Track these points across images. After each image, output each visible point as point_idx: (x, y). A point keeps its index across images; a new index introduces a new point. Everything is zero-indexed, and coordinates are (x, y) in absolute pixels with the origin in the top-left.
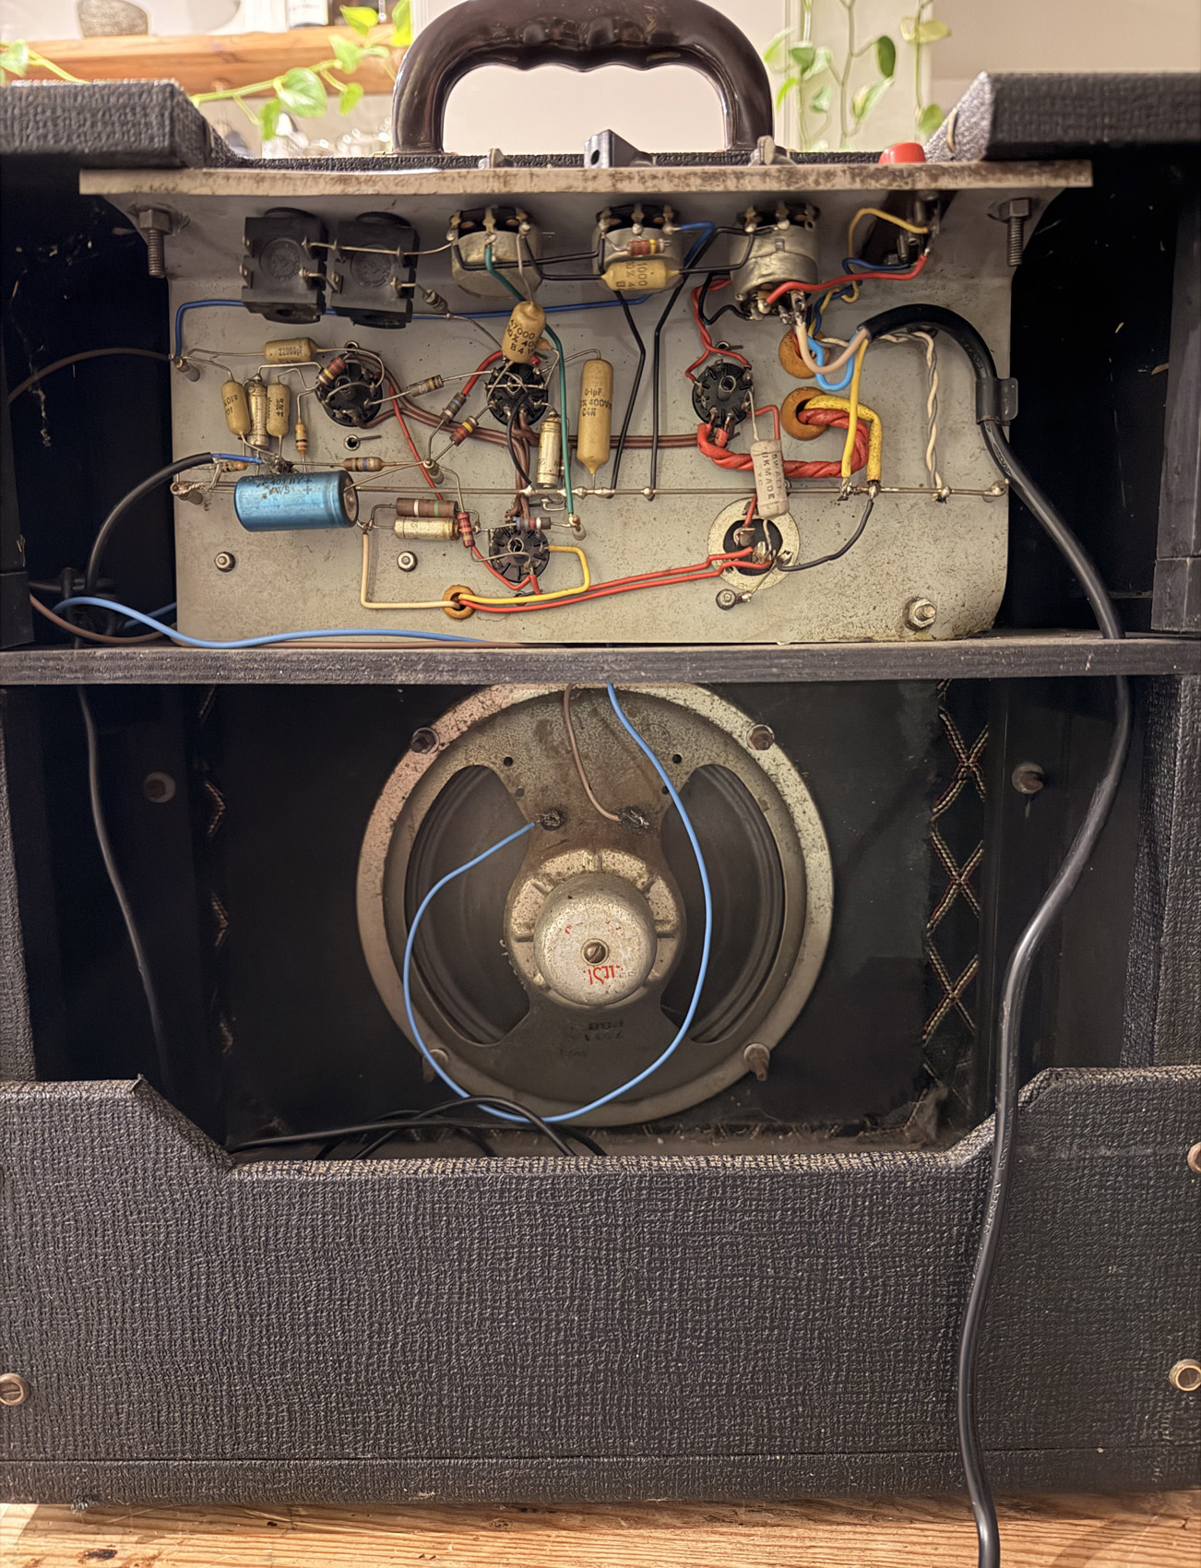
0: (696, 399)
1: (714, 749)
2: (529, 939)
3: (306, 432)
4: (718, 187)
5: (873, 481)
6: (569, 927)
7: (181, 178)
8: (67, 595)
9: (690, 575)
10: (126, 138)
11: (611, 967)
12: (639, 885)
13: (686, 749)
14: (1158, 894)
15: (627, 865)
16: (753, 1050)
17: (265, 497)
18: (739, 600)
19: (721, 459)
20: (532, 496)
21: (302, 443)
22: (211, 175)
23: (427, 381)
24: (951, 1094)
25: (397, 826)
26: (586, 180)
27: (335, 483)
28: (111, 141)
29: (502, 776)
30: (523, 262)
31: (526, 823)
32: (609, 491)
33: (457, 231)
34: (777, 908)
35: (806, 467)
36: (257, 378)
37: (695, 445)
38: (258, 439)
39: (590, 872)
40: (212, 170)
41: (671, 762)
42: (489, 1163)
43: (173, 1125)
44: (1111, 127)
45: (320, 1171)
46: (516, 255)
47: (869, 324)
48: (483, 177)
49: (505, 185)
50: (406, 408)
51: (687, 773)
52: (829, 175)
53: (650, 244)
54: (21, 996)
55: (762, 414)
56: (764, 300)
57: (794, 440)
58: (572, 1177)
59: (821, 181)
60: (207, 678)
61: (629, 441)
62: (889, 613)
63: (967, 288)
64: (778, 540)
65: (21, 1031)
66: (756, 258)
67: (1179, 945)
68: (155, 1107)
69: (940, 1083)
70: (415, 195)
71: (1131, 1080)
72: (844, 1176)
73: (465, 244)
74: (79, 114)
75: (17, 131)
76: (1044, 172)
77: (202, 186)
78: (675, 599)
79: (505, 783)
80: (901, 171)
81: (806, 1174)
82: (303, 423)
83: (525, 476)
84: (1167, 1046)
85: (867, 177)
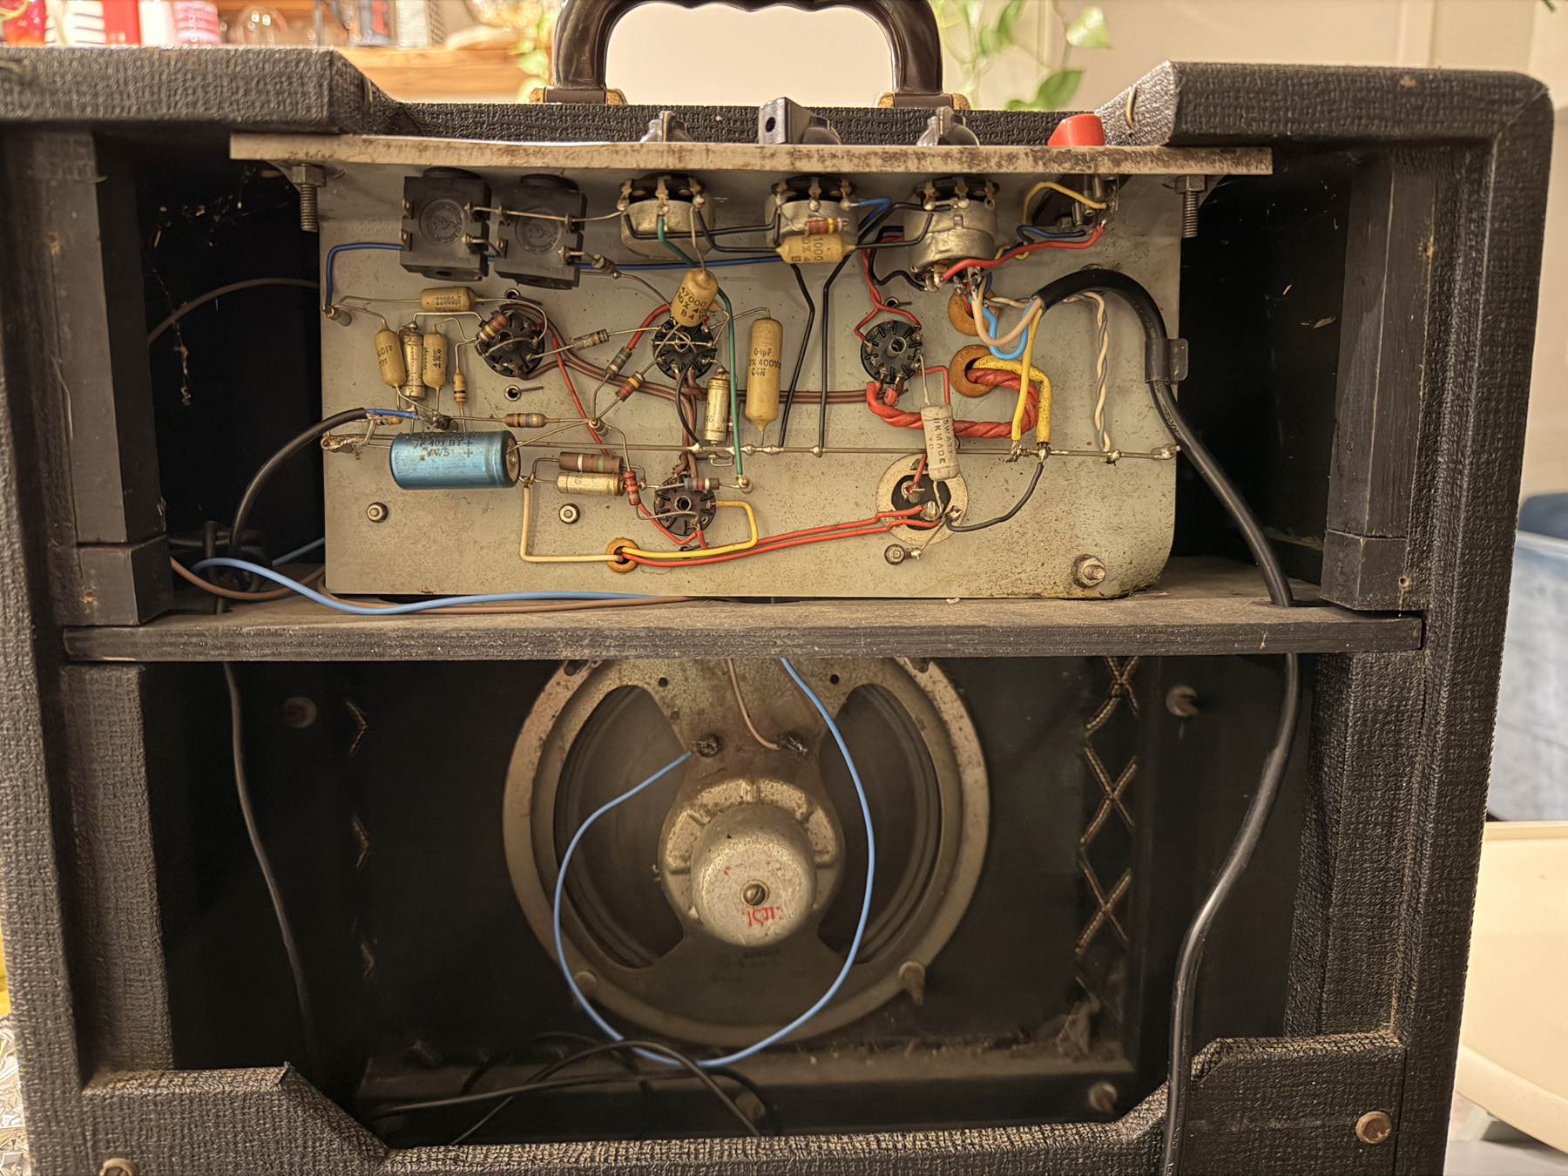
0: (865, 357)
1: (872, 668)
2: (685, 871)
3: (465, 382)
4: (899, 168)
5: (1042, 443)
6: (728, 868)
7: (339, 145)
8: (209, 552)
9: (858, 530)
10: (282, 108)
11: (772, 909)
12: (798, 815)
13: (844, 668)
14: (1327, 863)
15: (786, 794)
16: (908, 969)
17: (423, 459)
18: (908, 556)
19: (891, 417)
20: (700, 453)
21: (461, 395)
22: (371, 142)
23: (592, 335)
24: (1103, 1008)
25: (547, 745)
26: (764, 157)
27: (497, 447)
28: (266, 110)
29: (657, 698)
30: (696, 232)
31: (682, 752)
32: (778, 449)
33: (628, 201)
34: (934, 825)
35: (976, 427)
36: (412, 326)
37: (864, 401)
38: (413, 390)
39: (748, 803)
40: (373, 137)
41: (828, 683)
42: (653, 1148)
43: (322, 1117)
44: (1293, 121)
45: (478, 1160)
46: (690, 225)
47: (1042, 293)
48: (657, 151)
49: (680, 161)
50: (570, 360)
51: (844, 694)
52: (1011, 158)
53: (828, 224)
54: (159, 983)
55: (932, 370)
56: (941, 274)
57: (965, 398)
58: (739, 1163)
59: (1004, 163)
60: (360, 654)
61: (798, 397)
62: (1057, 570)
63: (1137, 246)
64: (946, 496)
65: (159, 1018)
66: (933, 232)
67: (1347, 916)
68: (303, 1099)
69: (1092, 996)
70: (586, 168)
71: (1301, 1054)
72: (1017, 1155)
73: (636, 211)
74: (231, 81)
75: (163, 96)
76: (1226, 159)
77: (360, 153)
78: (844, 553)
79: (660, 704)
80: (1084, 155)
81: (978, 1154)
82: (461, 373)
83: (693, 433)
84: (1335, 1015)
85: (1050, 160)
